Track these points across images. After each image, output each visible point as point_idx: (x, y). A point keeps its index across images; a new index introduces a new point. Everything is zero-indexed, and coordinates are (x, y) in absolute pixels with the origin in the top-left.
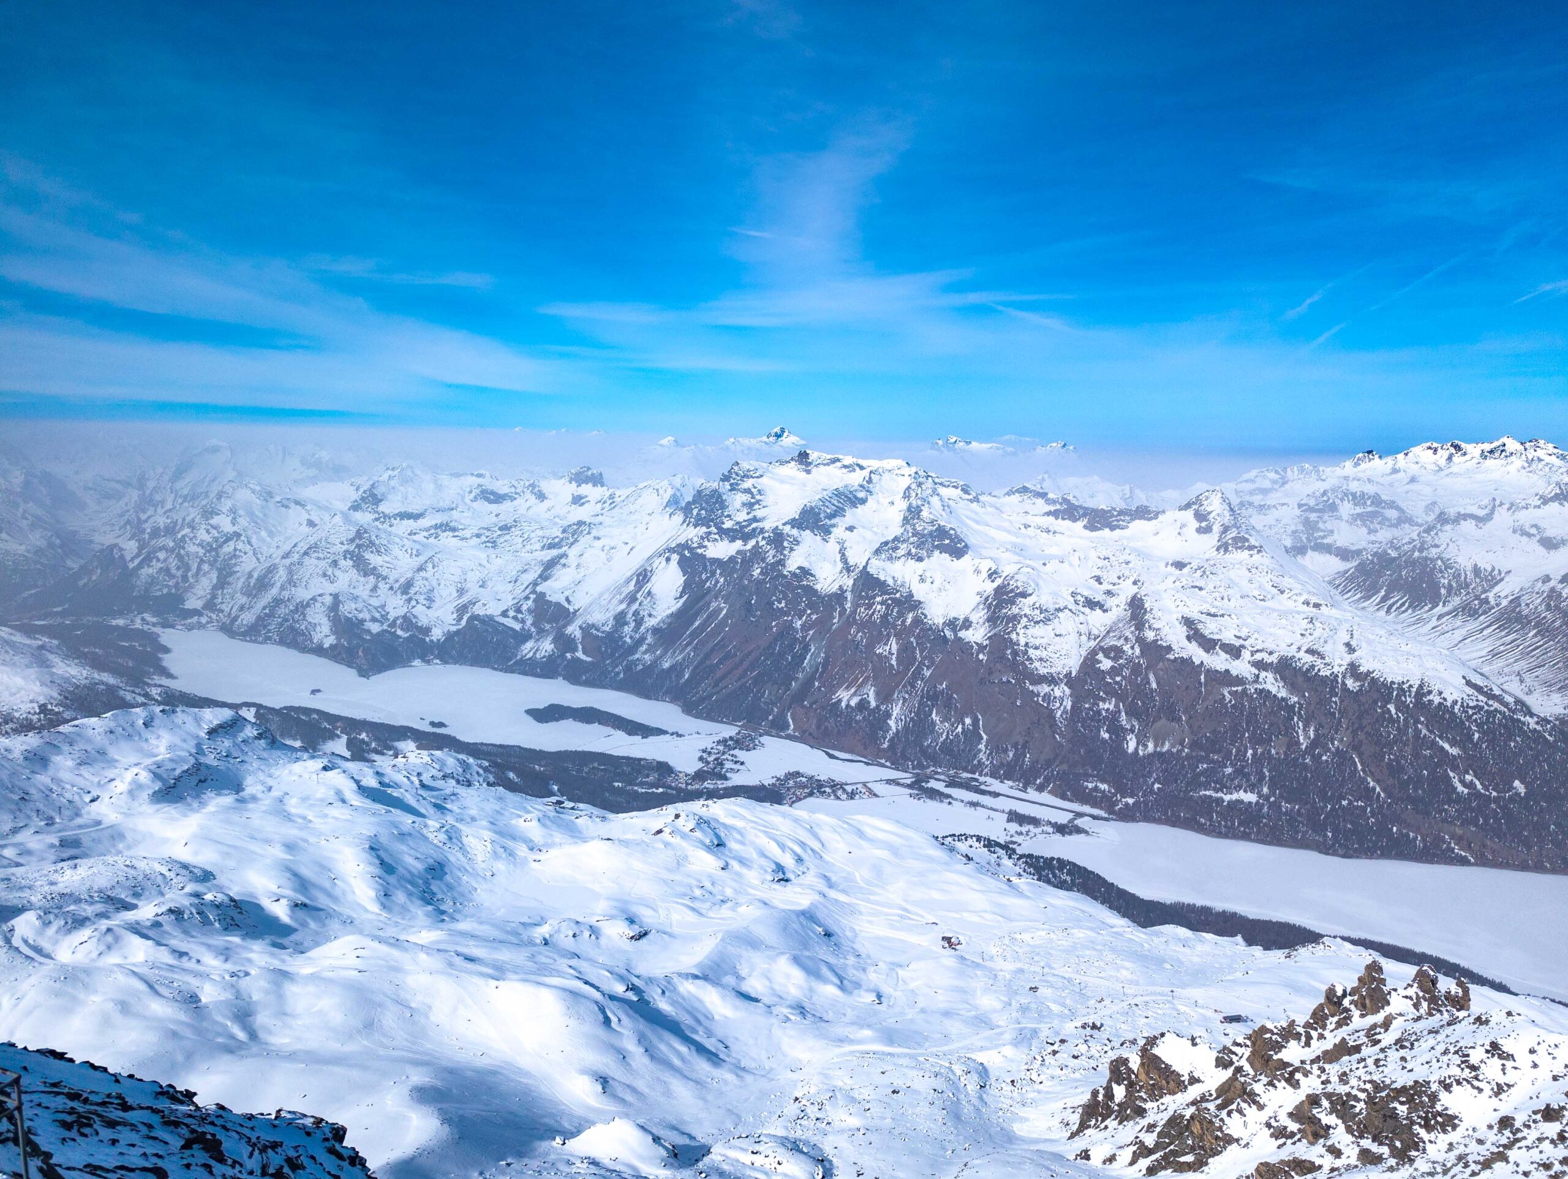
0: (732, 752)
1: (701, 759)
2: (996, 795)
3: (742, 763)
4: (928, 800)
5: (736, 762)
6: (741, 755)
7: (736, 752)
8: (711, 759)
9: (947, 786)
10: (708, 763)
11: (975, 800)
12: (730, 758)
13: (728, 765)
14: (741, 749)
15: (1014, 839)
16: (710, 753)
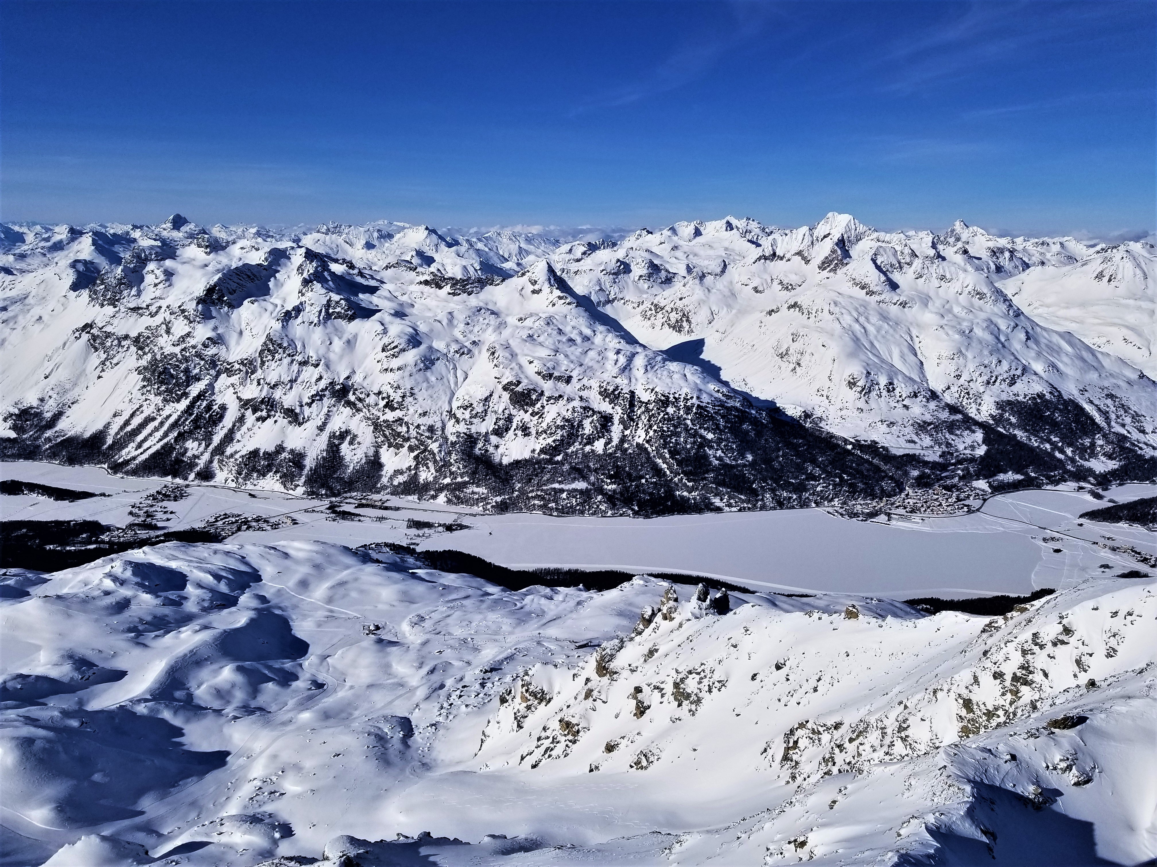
0: (160, 504)
1: (131, 513)
2: (397, 509)
3: (172, 513)
4: (341, 521)
5: (165, 512)
6: (170, 505)
7: (165, 503)
8: (141, 513)
9: (356, 507)
10: (139, 516)
11: (380, 516)
12: (159, 509)
13: (159, 515)
14: (169, 500)
15: (413, 541)
16: (140, 509)
